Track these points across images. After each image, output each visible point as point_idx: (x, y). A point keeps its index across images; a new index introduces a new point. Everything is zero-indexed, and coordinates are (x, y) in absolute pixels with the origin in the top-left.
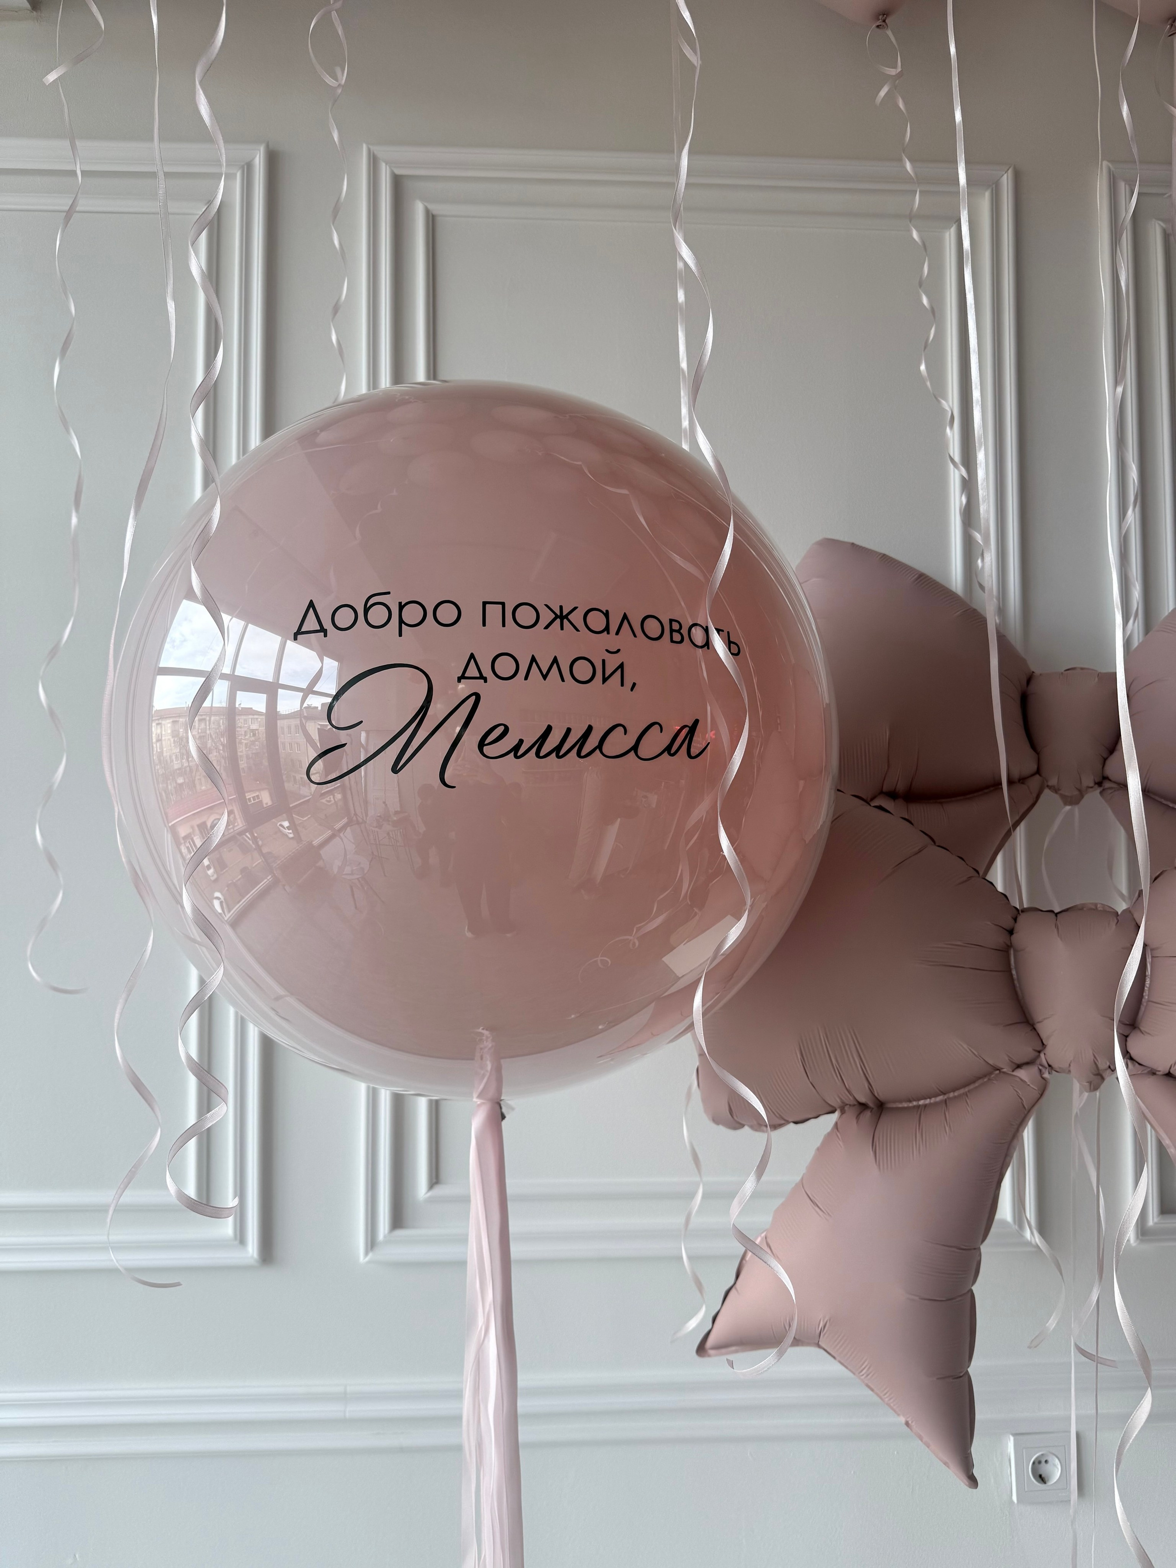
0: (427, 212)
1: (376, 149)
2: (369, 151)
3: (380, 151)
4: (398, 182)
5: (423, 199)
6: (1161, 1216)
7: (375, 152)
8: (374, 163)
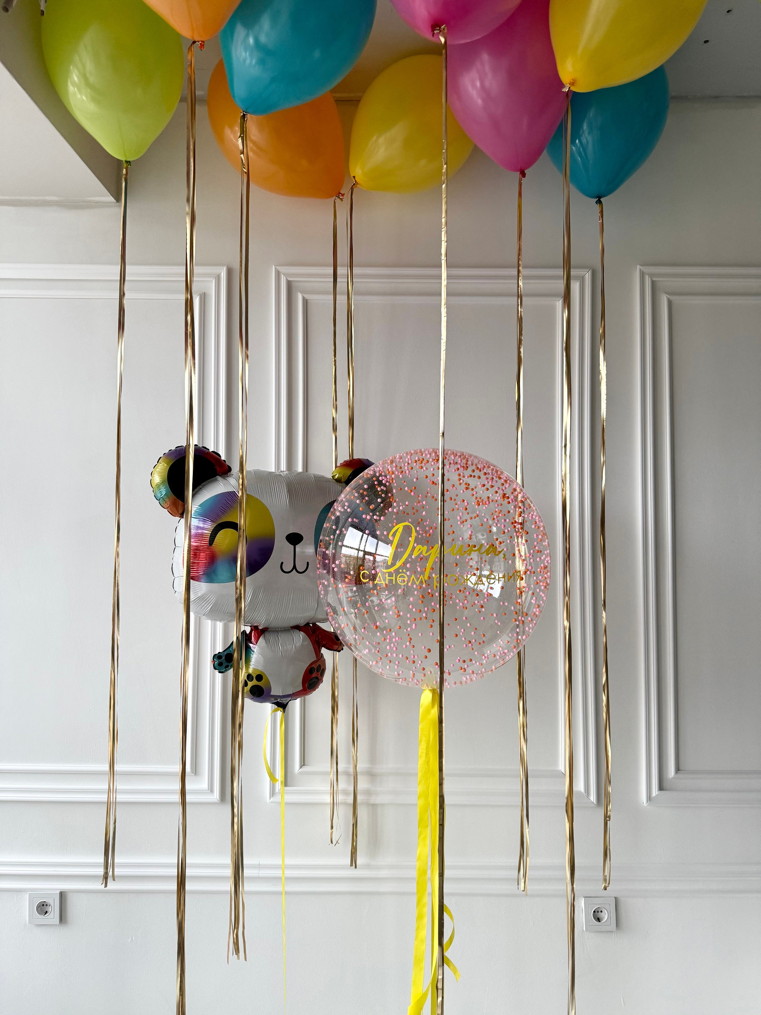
0: (304, 298)
1: (278, 268)
2: (276, 269)
3: (281, 269)
4: (289, 285)
5: (302, 292)
6: (659, 791)
7: (278, 269)
8: (278, 274)
